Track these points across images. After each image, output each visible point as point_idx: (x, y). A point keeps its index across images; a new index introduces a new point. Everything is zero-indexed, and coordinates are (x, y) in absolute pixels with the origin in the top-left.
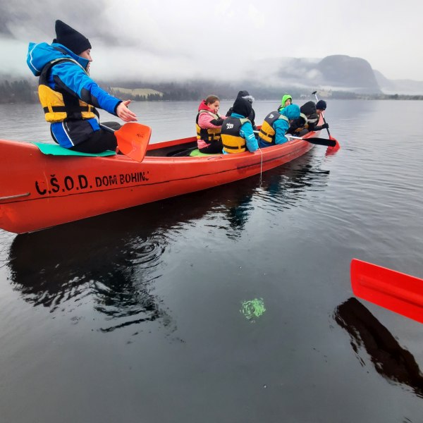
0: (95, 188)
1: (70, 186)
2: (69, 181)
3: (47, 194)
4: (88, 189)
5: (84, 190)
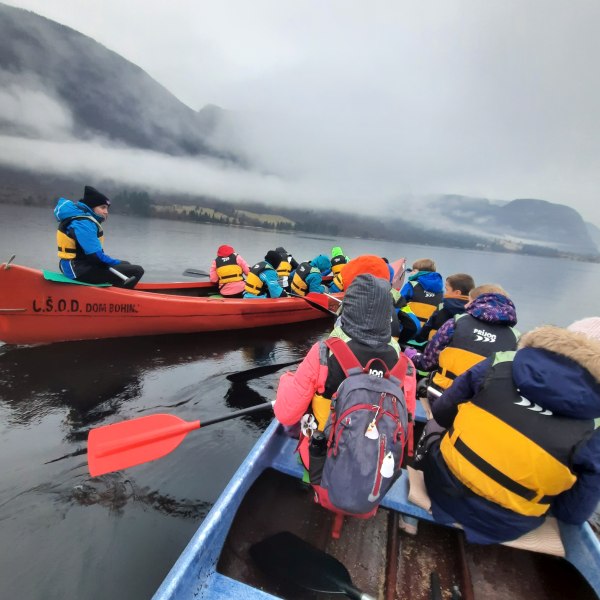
0: (84, 313)
1: (62, 308)
2: (62, 303)
3: (41, 312)
4: (77, 313)
5: (73, 313)
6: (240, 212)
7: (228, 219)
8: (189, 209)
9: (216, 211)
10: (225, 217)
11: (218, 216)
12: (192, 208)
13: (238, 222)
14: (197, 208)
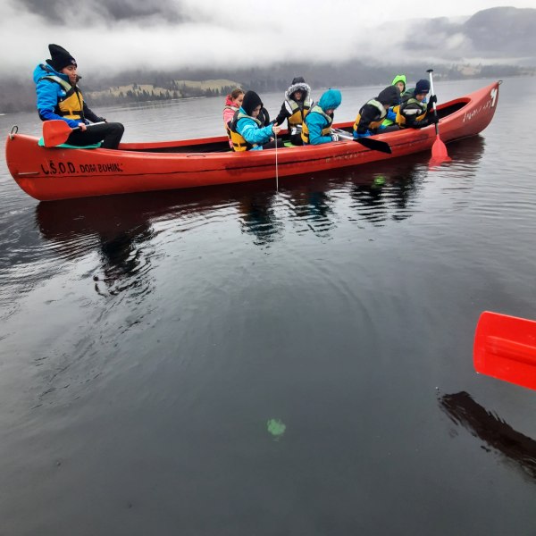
0: (81, 174)
1: (63, 170)
2: (62, 166)
3: (50, 175)
4: (75, 174)
5: (73, 174)
6: (180, 83)
7: (168, 94)
8: (125, 89)
9: (155, 86)
10: (164, 91)
11: (158, 91)
12: (130, 88)
13: (179, 95)
14: (135, 87)
